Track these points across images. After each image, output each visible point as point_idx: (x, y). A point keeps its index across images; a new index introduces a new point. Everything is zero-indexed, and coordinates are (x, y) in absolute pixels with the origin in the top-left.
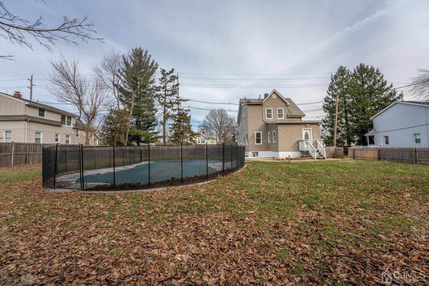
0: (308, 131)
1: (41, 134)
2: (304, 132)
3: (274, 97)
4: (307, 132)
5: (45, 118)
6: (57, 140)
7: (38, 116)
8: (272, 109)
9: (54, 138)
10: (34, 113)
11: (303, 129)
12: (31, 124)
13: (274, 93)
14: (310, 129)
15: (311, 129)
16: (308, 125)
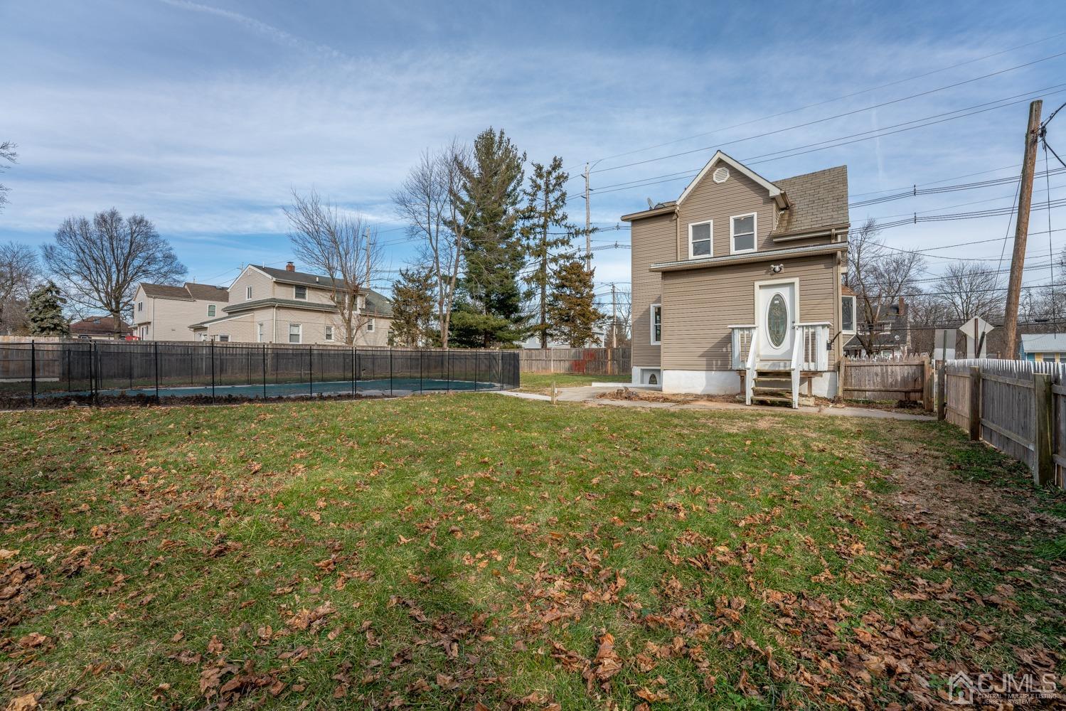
0: (785, 293)
1: (301, 327)
2: (763, 300)
3: (721, 177)
4: (778, 296)
5: (306, 300)
6: (329, 336)
7: (294, 299)
8: (711, 221)
9: (323, 331)
10: (289, 294)
11: (757, 284)
12: (282, 312)
13: (720, 163)
14: (793, 283)
15: (796, 280)
16: (777, 268)
